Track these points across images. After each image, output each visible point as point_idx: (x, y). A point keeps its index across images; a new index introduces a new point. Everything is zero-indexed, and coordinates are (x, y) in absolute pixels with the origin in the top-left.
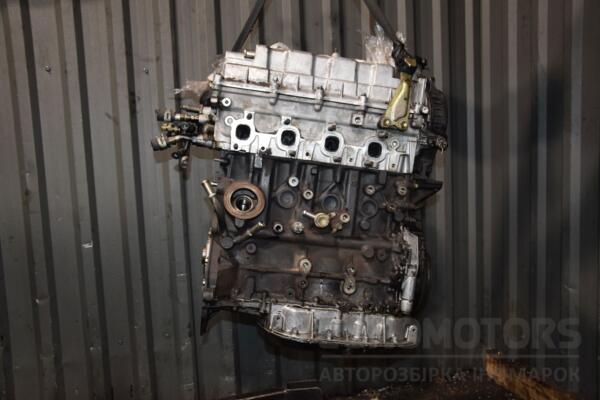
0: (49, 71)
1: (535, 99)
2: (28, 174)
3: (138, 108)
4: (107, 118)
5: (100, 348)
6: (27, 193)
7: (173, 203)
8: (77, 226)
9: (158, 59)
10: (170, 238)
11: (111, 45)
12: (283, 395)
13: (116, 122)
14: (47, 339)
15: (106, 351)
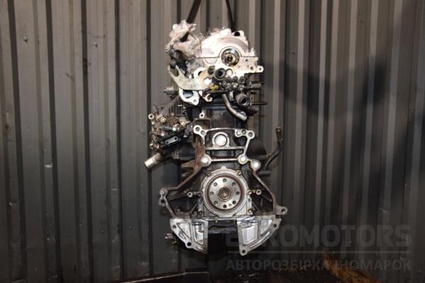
0: (26, 41)
1: (366, 78)
2: (7, 114)
3: (89, 71)
4: (66, 76)
5: (54, 239)
6: (7, 127)
7: (111, 138)
8: (42, 152)
9: (104, 36)
10: (108, 163)
11: (71, 25)
12: (182, 276)
13: (73, 79)
14: (16, 231)
15: (58, 241)
